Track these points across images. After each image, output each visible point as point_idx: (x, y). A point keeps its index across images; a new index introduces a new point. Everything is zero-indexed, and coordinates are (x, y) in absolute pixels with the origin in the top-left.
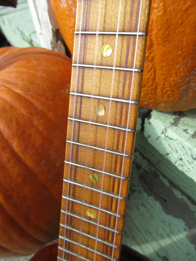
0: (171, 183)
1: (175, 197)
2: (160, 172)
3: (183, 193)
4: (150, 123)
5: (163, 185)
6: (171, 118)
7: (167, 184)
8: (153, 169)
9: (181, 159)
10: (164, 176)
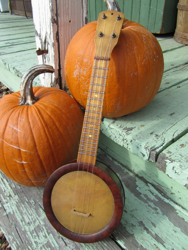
0: (113, 158)
1: (115, 165)
2: (108, 154)
3: (119, 162)
4: (103, 123)
5: (109, 160)
6: (112, 121)
7: (111, 159)
8: (104, 153)
9: (116, 137)
10: (109, 156)
